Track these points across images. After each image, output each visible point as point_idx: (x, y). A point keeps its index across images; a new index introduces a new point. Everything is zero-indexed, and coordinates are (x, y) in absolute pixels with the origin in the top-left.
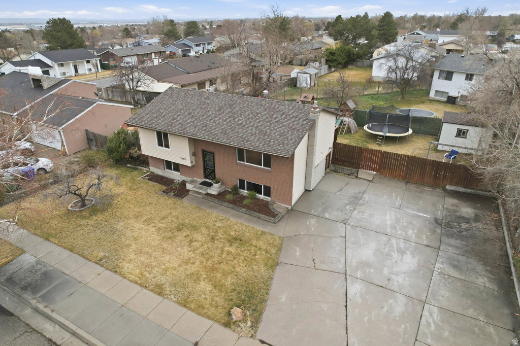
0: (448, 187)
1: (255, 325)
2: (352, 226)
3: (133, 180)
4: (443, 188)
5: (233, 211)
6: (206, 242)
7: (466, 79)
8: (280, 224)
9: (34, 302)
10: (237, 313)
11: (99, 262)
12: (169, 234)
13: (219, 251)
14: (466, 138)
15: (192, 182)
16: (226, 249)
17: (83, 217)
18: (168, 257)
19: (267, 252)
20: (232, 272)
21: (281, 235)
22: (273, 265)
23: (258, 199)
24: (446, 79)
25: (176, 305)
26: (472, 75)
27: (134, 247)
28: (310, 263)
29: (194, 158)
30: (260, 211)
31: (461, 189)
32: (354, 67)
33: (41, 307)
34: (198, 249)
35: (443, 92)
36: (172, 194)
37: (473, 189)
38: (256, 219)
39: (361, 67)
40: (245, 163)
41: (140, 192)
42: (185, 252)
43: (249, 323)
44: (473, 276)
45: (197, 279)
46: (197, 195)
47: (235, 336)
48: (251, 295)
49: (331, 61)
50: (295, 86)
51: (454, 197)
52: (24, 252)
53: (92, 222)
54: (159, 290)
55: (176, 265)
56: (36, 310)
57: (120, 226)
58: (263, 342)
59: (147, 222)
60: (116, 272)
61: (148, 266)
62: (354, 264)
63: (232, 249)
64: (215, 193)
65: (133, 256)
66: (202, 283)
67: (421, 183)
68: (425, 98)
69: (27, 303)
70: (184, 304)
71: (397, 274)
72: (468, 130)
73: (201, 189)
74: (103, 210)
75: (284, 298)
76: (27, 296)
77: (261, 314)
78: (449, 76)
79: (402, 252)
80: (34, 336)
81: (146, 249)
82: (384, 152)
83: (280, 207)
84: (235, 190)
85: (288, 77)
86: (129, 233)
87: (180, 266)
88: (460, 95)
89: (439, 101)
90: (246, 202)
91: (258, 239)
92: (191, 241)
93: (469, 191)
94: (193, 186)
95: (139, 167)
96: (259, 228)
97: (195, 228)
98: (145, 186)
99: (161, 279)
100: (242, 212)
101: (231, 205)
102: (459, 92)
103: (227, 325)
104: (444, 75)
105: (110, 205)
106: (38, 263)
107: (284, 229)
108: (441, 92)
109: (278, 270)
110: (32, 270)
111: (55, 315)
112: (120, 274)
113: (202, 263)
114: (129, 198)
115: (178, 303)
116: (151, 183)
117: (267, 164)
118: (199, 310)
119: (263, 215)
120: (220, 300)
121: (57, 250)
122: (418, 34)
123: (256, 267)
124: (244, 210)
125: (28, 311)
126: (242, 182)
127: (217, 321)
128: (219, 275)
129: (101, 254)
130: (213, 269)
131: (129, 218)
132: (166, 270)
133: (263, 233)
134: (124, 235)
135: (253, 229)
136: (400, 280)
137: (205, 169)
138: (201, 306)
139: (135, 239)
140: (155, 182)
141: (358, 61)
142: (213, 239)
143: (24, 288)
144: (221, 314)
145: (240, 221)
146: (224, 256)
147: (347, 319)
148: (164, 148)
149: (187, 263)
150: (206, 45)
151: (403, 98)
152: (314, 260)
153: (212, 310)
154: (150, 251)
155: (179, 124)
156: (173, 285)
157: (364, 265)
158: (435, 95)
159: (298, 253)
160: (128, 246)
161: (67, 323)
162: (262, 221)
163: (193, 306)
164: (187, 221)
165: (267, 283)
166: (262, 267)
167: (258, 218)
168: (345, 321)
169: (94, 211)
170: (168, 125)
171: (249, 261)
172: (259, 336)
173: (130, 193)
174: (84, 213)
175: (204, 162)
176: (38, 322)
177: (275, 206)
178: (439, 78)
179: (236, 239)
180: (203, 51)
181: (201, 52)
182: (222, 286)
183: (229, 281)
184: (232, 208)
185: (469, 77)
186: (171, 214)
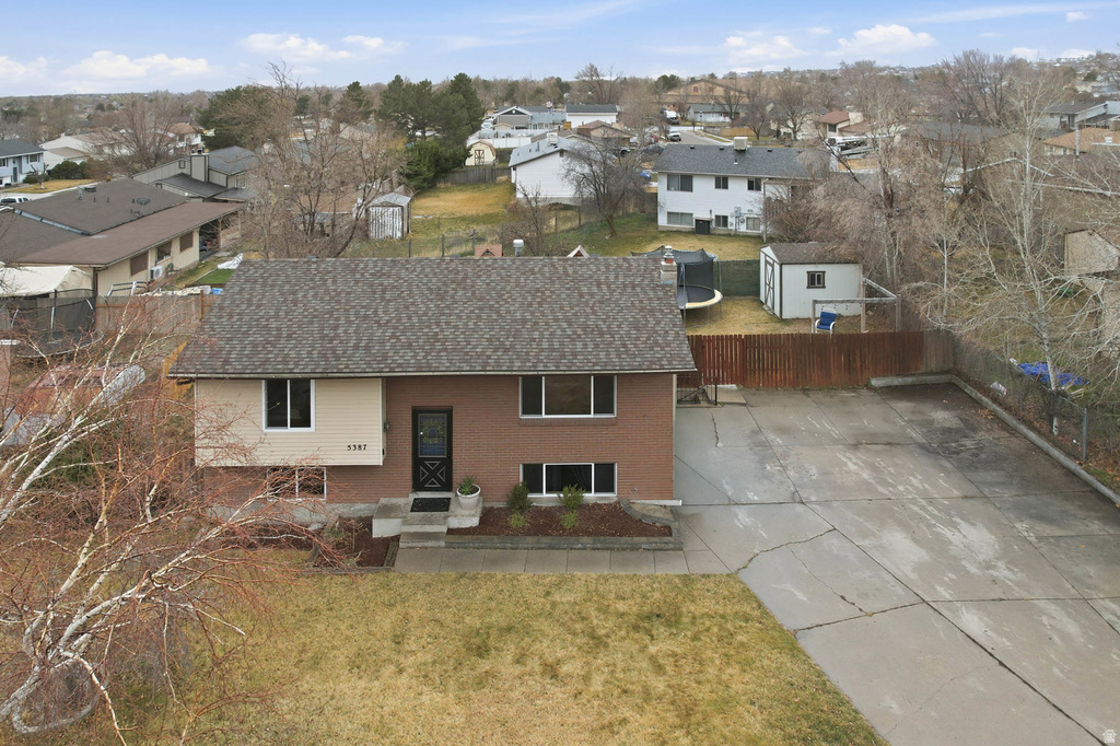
0: (875, 382)
2: (819, 503)
4: (866, 386)
5: (560, 555)
6: (587, 652)
7: (718, 186)
8: (692, 546)
14: (824, 287)
15: (387, 512)
16: (653, 649)
22: (791, 641)
23: (587, 506)
24: (683, 189)
26: (758, 180)
28: (844, 607)
29: (385, 436)
30: (622, 533)
31: (897, 381)
32: (449, 184)
35: (682, 214)
36: (350, 563)
37: (913, 375)
38: (628, 554)
39: (464, 184)
40: (544, 416)
44: (1078, 523)
46: (430, 544)
51: (901, 399)
59: (363, 666)
62: (913, 576)
63: (669, 645)
64: (475, 522)
67: (827, 385)
68: (651, 230)
71: (991, 566)
72: (824, 272)
73: (424, 522)
75: (893, 705)
78: (685, 183)
79: (949, 523)
82: (746, 336)
83: (649, 507)
84: (518, 501)
85: (348, 219)
88: (713, 217)
89: (679, 232)
90: (568, 521)
91: (691, 597)
93: (909, 380)
94: (399, 520)
96: (662, 571)
100: (585, 549)
102: (711, 212)
104: (677, 182)
107: (714, 555)
108: (677, 214)
109: (810, 647)
117: (604, 406)
119: (644, 539)
122: (518, 113)
124: (581, 541)
126: (532, 472)
133: (686, 579)
135: (653, 578)
137: (418, 463)
141: (454, 172)
142: (594, 638)
147: (1035, 690)
148: (292, 430)
150: (24, 161)
151: (613, 234)
152: (843, 598)
155: (356, 347)
157: (928, 570)
158: (669, 222)
159: (802, 597)
162: (650, 555)
164: (473, 621)
165: (828, 687)
167: (632, 550)
168: (1036, 694)
175: (416, 442)
178: (668, 189)
179: (646, 617)
180: (15, 177)
184: (551, 547)
185: (722, 183)
186: (406, 618)
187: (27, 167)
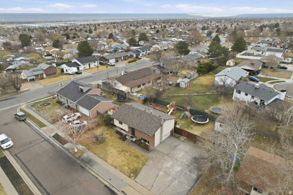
1: (136, 177)
2: (169, 156)
3: (111, 132)
5: (138, 147)
6: (129, 156)
8: (150, 153)
9: (88, 166)
10: (132, 175)
11: (102, 158)
12: (120, 153)
13: (131, 159)
15: (128, 136)
16: (133, 159)
17: (97, 144)
18: (119, 159)
19: (143, 161)
20: (133, 165)
21: (148, 157)
22: (144, 165)
23: (146, 144)
24: (238, 93)
25: (119, 171)
27: (110, 155)
28: (153, 165)
29: (129, 129)
30: (145, 148)
32: (212, 72)
33: (90, 167)
34: (126, 158)
36: (122, 139)
40: (143, 133)
41: (113, 137)
42: (123, 158)
43: (134, 177)
45: (124, 165)
46: (129, 141)
47: (130, 179)
48: (136, 171)
49: (200, 71)
50: (179, 86)
52: (84, 153)
53: (100, 146)
54: (116, 167)
55: (120, 162)
56: (89, 168)
57: (107, 148)
58: (136, 181)
59: (114, 148)
60: (106, 161)
61: (114, 161)
62: (164, 167)
63: (135, 159)
64: (134, 141)
65: (110, 158)
66: (126, 167)
68: (231, 99)
69: (87, 166)
70: (121, 171)
71: (173, 171)
72: (223, 125)
73: (130, 139)
74: (103, 143)
75: (143, 173)
76: (87, 164)
77: (137, 176)
79: (178, 166)
80: (90, 173)
81: (113, 156)
82: (188, 132)
83: (151, 148)
84: (140, 140)
85: (176, 83)
86: (109, 151)
87: (121, 162)
90: (142, 145)
91: (142, 157)
92: (125, 155)
95: (113, 127)
96: (143, 154)
97: (126, 152)
98: (114, 135)
99: (116, 165)
101: (137, 145)
103: (129, 177)
104: (238, 91)
105: (104, 141)
106: (88, 156)
107: (150, 155)
108: (237, 98)
109: (145, 166)
110: (87, 158)
111: (93, 170)
112: (107, 162)
113: (126, 162)
114: (110, 139)
115: (120, 171)
116: (116, 134)
118: (124, 173)
120: (129, 171)
121: (92, 154)
122: (259, 46)
123: (139, 165)
124: (141, 147)
125: (87, 168)
126: (142, 138)
127: (127, 176)
128: (130, 165)
129: (102, 156)
130: (129, 164)
131: (110, 146)
132: (118, 163)
133: (144, 155)
134: (108, 151)
136: (173, 173)
137: (132, 133)
138: (124, 172)
139: (111, 153)
140: (118, 134)
141: (214, 70)
142: (130, 155)
143: (86, 163)
144: (128, 174)
145: (139, 151)
146: (132, 161)
147: (156, 180)
148: (121, 125)
149: (123, 161)
150: (147, 51)
153: (127, 173)
154: (114, 157)
156: (119, 166)
157: (166, 168)
158: (235, 99)
159: (151, 162)
160: (109, 155)
161: (96, 172)
163: (123, 172)
164: (125, 149)
165: (141, 169)
166: (141, 165)
167: (144, 150)
169: (100, 143)
170: (122, 119)
171: (138, 163)
172: (136, 180)
173: (110, 137)
174: (98, 143)
175: (132, 130)
176: (90, 171)
177: (150, 147)
178: (236, 92)
179: (136, 156)
180: (146, 54)
181: (145, 54)
182: (130, 168)
183: (132, 167)
185: (246, 95)
186: (121, 146)
187: (148, 52)
